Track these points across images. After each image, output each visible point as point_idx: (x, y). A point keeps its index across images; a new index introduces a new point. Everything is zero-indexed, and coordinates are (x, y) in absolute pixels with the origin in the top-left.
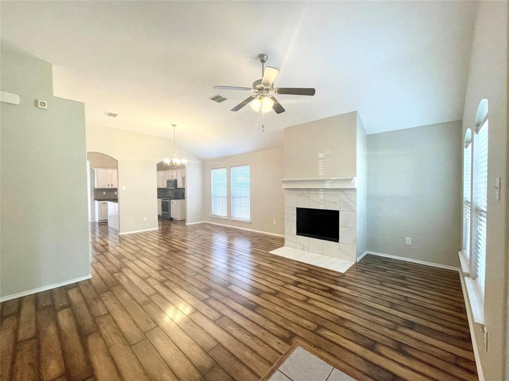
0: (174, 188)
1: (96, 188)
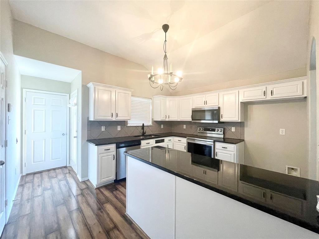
0: (217, 122)
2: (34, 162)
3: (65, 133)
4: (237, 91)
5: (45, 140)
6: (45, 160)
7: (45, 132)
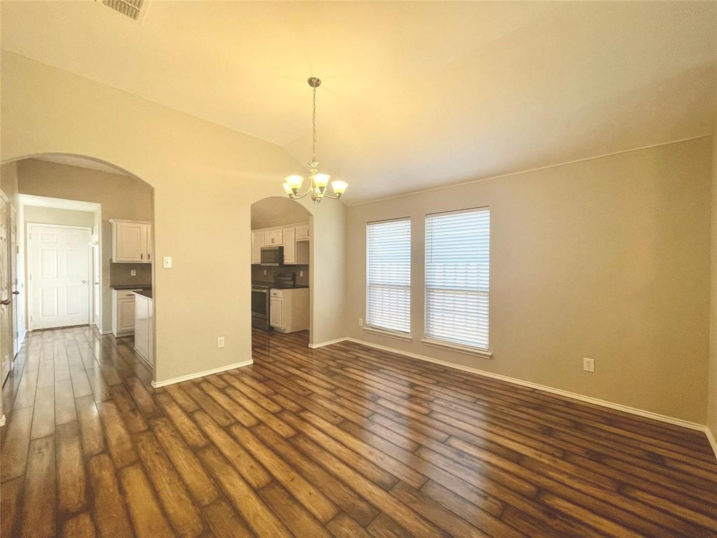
0: (277, 265)
1: (114, 261)
2: (43, 316)
3: (87, 280)
4: (293, 229)
5: (57, 288)
6: (58, 315)
7: (57, 277)
